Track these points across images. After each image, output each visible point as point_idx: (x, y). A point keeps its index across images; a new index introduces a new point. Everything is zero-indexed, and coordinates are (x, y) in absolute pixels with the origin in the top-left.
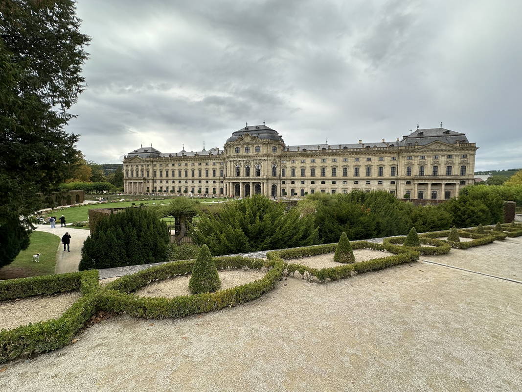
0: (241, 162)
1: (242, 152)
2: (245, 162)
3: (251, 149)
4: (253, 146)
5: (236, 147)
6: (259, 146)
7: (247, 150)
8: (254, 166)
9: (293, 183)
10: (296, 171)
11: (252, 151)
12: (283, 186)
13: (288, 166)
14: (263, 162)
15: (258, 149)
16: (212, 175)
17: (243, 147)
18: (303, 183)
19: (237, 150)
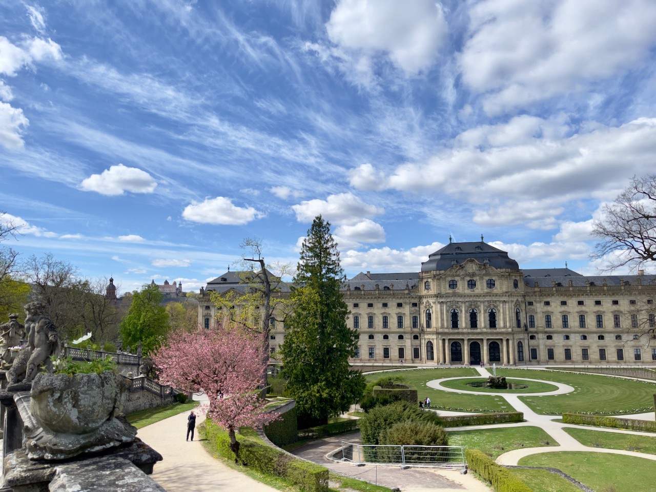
0: (460, 304)
1: (464, 289)
2: (467, 304)
3: (478, 284)
4: (481, 278)
5: (450, 279)
6: (494, 278)
7: (472, 284)
8: (485, 311)
9: (549, 338)
10: (553, 319)
11: (481, 287)
12: (532, 342)
13: (539, 310)
14: (501, 305)
15: (491, 284)
16: (396, 325)
17: (463, 279)
18: (567, 338)
19: (453, 285)
